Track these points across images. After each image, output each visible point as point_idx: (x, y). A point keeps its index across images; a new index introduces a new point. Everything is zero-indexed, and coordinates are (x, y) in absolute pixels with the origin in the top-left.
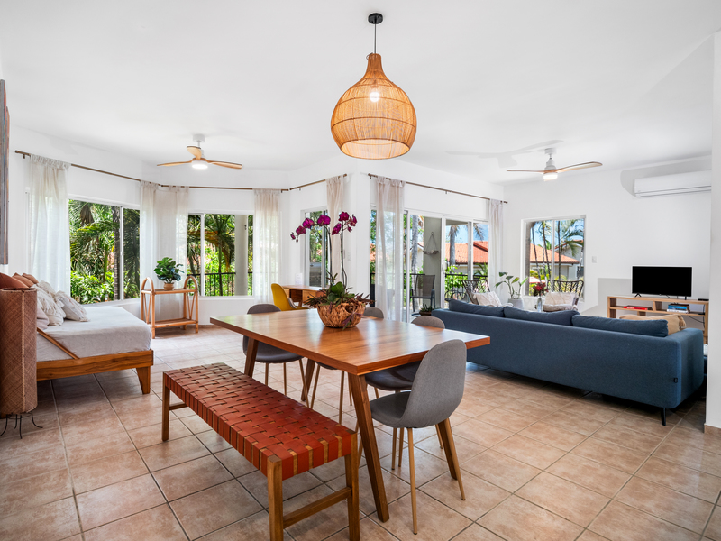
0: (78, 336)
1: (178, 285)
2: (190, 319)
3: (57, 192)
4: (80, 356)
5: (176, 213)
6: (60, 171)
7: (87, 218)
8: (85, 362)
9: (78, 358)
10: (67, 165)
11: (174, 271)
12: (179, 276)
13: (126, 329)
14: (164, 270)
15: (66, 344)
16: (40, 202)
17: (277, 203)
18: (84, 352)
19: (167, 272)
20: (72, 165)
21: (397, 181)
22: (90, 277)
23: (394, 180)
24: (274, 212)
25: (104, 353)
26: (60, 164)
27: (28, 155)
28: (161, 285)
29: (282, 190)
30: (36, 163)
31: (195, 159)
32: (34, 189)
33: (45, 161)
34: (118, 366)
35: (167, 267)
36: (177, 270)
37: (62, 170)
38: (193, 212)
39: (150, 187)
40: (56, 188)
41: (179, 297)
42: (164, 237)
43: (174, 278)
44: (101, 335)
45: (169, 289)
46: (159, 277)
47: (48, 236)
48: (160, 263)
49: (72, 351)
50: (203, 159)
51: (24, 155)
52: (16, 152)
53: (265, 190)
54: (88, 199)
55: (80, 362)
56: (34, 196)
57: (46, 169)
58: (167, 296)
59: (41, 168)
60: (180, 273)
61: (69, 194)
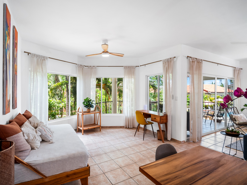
0: (46, 163)
1: (92, 109)
2: (97, 125)
3: (42, 70)
4: (47, 176)
5: (91, 78)
6: (44, 61)
7: (57, 80)
8: (50, 180)
9: (46, 177)
10: (47, 58)
11: (91, 104)
12: (93, 106)
13: (74, 154)
14: (87, 103)
15: (38, 168)
16: (35, 74)
17: (134, 73)
18: (50, 172)
19: (88, 104)
20: (49, 58)
21: (200, 59)
22: (58, 101)
23: (198, 59)
24: (133, 76)
25: (62, 172)
26: (44, 57)
27: (30, 53)
28: (86, 109)
29: (136, 66)
30: (33, 57)
31: (103, 52)
32: (32, 69)
33: (37, 56)
34: (70, 179)
35: (88, 102)
36: (92, 103)
37: (45, 60)
38: (98, 77)
39: (81, 67)
40: (42, 68)
41: (93, 115)
42: (87, 89)
43: (91, 107)
44: (60, 161)
45: (89, 112)
46: (85, 106)
47: (38, 91)
48: (85, 100)
49: (43, 173)
50: (107, 52)
51: (28, 53)
52: (25, 52)
53: (129, 67)
54: (57, 73)
55: (47, 180)
56: (32, 72)
57: (38, 60)
58: (88, 115)
59: (35, 59)
60: (93, 104)
61: (48, 71)
